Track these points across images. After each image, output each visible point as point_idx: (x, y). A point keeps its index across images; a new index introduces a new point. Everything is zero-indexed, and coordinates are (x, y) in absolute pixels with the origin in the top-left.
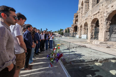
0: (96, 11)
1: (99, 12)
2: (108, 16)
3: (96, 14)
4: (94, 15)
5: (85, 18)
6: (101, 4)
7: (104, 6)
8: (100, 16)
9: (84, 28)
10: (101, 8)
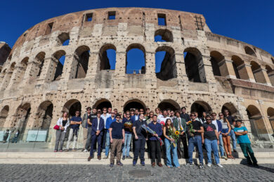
0: (76, 87)
1: (82, 92)
2: (95, 102)
3: (78, 93)
4: (72, 93)
5: (48, 92)
6: (88, 83)
7: (91, 87)
8: (84, 99)
9: (37, 114)
10: (87, 87)
